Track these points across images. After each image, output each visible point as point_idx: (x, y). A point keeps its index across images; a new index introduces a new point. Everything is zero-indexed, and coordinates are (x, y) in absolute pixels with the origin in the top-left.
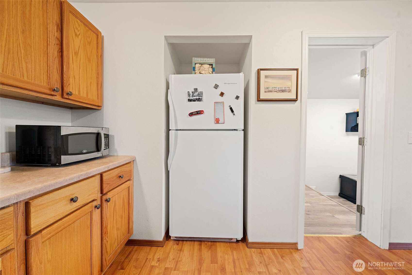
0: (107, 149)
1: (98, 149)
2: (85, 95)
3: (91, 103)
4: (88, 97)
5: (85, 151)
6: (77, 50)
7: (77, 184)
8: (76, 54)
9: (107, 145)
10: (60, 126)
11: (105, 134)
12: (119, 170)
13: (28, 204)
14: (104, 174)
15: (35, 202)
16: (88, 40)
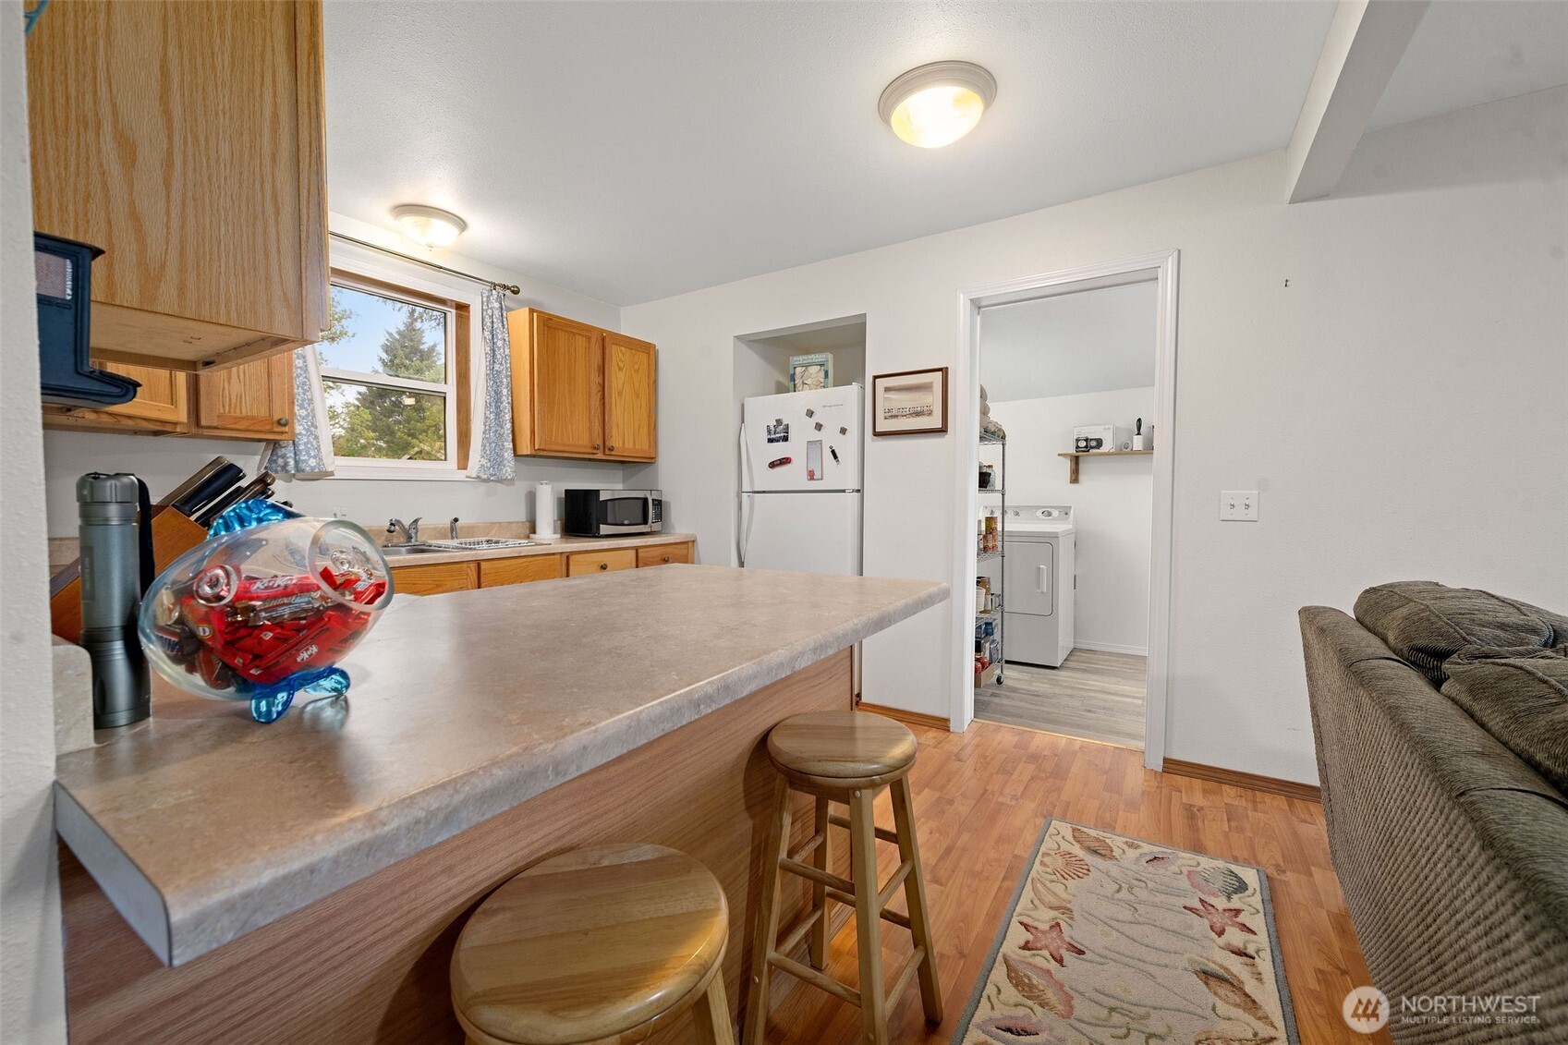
0: (658, 522)
1: (645, 522)
2: (631, 445)
3: (640, 455)
4: (634, 447)
5: (626, 522)
6: (621, 388)
8: (620, 394)
9: (659, 517)
10: (599, 491)
11: (653, 500)
12: (663, 550)
13: (568, 557)
14: (640, 550)
15: (573, 558)
16: (636, 367)
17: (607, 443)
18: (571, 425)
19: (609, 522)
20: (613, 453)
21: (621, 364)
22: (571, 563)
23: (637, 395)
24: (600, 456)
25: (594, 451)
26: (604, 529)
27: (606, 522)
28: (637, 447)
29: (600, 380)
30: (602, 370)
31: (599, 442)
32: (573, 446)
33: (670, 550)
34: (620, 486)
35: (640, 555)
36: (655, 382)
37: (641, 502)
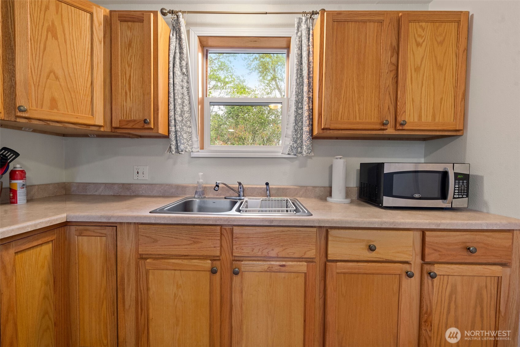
0: (462, 197)
1: (444, 196)
2: (430, 119)
3: (440, 128)
4: (435, 121)
5: (417, 196)
6: (419, 64)
7: (379, 231)
8: (417, 69)
9: (464, 192)
10: (384, 163)
11: (456, 174)
12: (467, 237)
13: (327, 232)
14: (427, 233)
15: (332, 232)
16: (440, 39)
17: (399, 119)
18: (359, 105)
19: (394, 194)
20: (405, 127)
21: (420, 40)
22: (330, 238)
23: (440, 68)
24: (390, 131)
25: (383, 127)
26: (387, 201)
27: (390, 195)
28: (437, 120)
29: (394, 60)
30: (396, 51)
31: (391, 119)
32: (358, 123)
33: (479, 237)
34: (422, 160)
35: (427, 239)
36: (467, 50)
37: (438, 177)
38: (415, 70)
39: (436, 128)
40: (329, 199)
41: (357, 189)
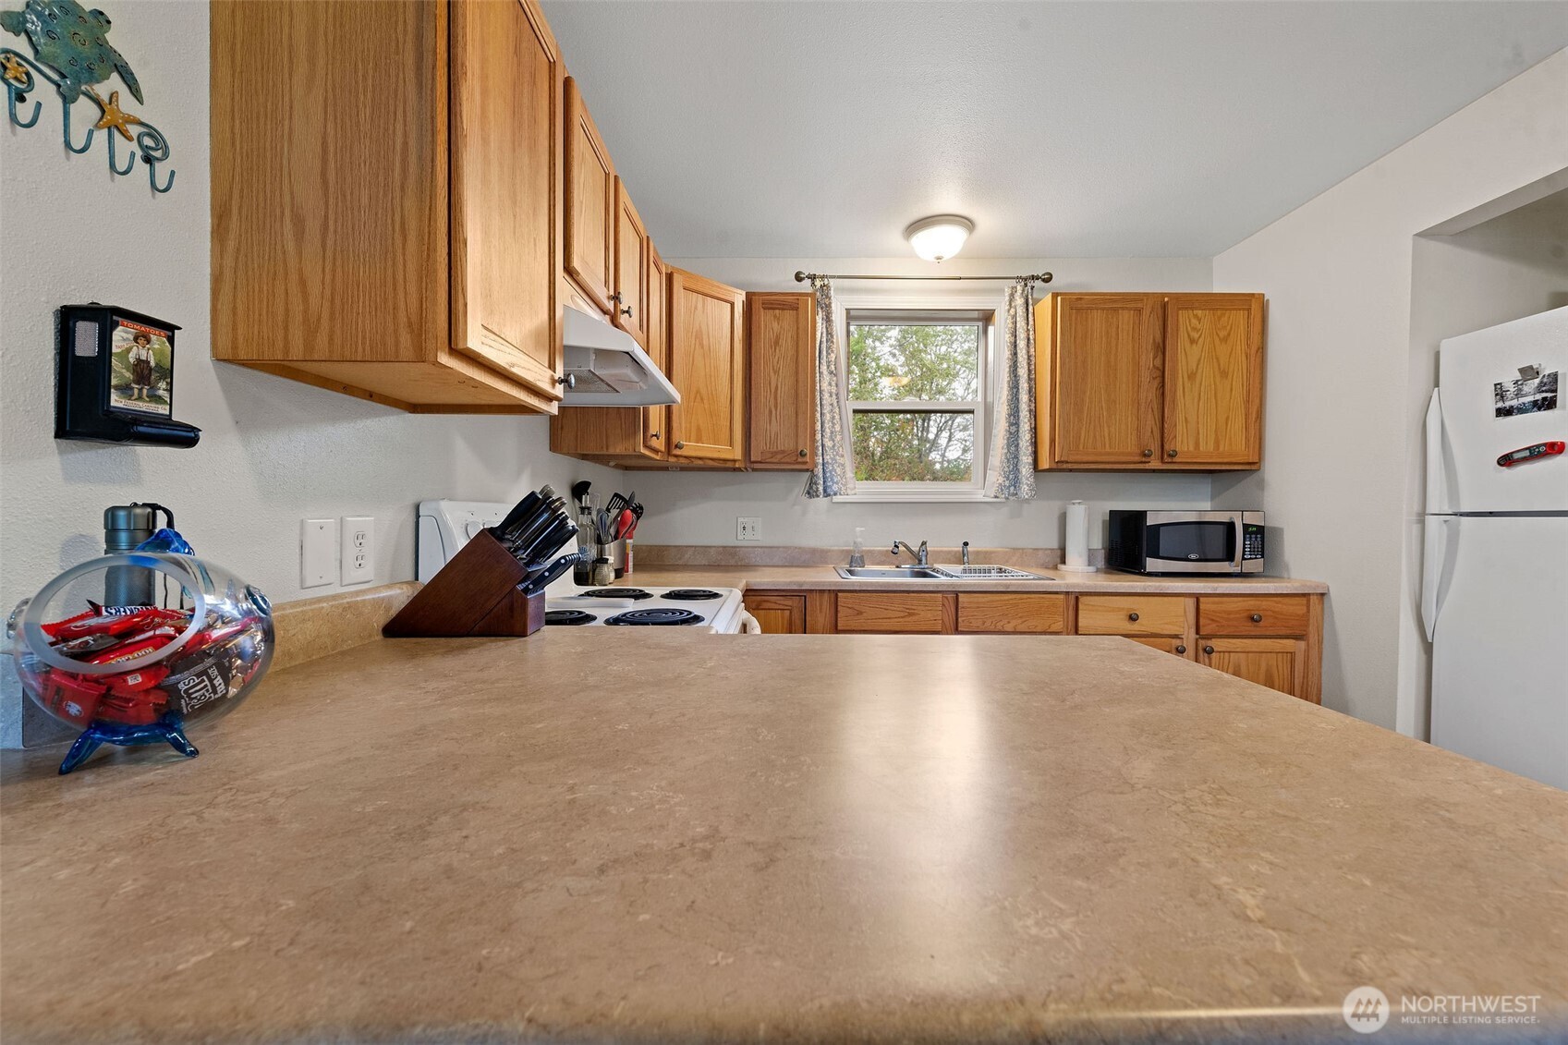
0: (1256, 558)
1: (1230, 556)
2: (1211, 447)
3: (1226, 460)
4: (1218, 449)
5: (1193, 556)
6: (1194, 368)
7: (1142, 598)
8: (1192, 376)
9: (1260, 550)
10: (1146, 512)
11: (1246, 527)
12: (1251, 603)
13: (1077, 598)
14: (1201, 599)
15: (1082, 599)
16: (1222, 334)
17: (1166, 447)
18: (1109, 427)
19: (1161, 554)
20: (1175, 460)
21: (1196, 335)
22: (1081, 606)
23: (1224, 374)
24: (1155, 464)
25: (1144, 459)
26: (1152, 564)
27: (1156, 556)
28: (1221, 449)
29: (1158, 362)
30: (1161, 349)
31: (1155, 447)
32: (1108, 454)
33: (1265, 603)
34: (1207, 505)
35: (1202, 606)
36: (1262, 349)
37: (1221, 531)
38: (1189, 377)
39: (1220, 460)
40: (1061, 567)
41: (1103, 551)
